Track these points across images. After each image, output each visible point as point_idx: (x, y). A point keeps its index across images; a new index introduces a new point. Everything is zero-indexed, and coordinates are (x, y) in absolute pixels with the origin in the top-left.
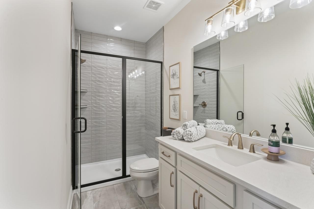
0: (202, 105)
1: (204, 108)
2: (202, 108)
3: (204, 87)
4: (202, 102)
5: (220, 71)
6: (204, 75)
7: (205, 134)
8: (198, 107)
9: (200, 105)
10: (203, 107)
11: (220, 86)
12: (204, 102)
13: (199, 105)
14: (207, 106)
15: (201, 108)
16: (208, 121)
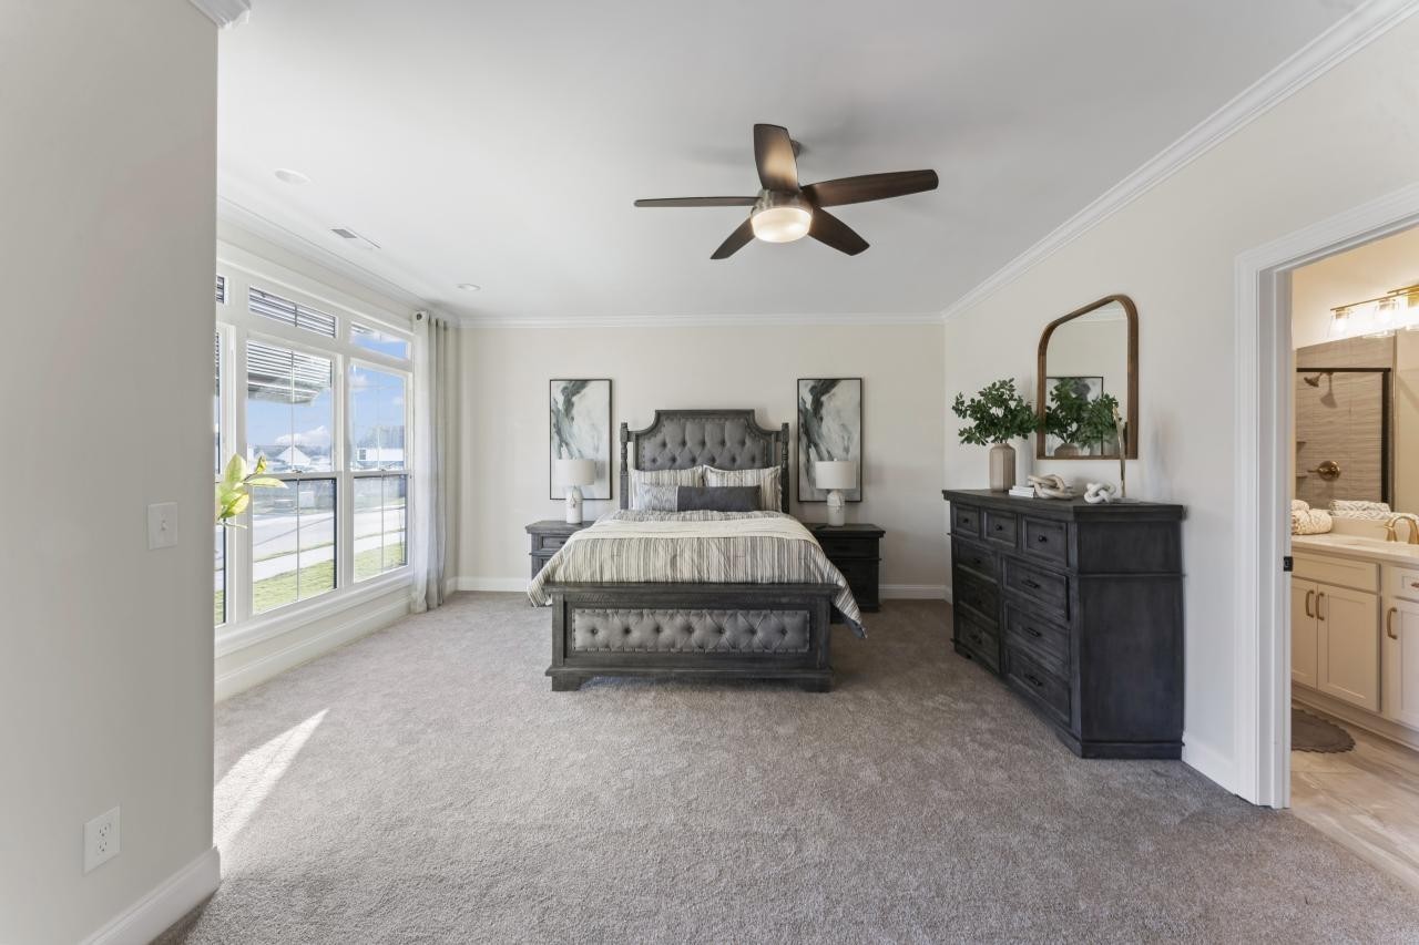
0: (1318, 471)
1: (1330, 483)
2: (1323, 483)
3: (1331, 419)
4: (1318, 464)
5: (1398, 373)
6: (1330, 381)
7: (1330, 525)
8: (1305, 477)
9: (1310, 471)
10: (1325, 480)
11: (1395, 418)
12: (1327, 465)
13: (1307, 474)
14: (1341, 476)
15: (1315, 482)
16: (1339, 503)
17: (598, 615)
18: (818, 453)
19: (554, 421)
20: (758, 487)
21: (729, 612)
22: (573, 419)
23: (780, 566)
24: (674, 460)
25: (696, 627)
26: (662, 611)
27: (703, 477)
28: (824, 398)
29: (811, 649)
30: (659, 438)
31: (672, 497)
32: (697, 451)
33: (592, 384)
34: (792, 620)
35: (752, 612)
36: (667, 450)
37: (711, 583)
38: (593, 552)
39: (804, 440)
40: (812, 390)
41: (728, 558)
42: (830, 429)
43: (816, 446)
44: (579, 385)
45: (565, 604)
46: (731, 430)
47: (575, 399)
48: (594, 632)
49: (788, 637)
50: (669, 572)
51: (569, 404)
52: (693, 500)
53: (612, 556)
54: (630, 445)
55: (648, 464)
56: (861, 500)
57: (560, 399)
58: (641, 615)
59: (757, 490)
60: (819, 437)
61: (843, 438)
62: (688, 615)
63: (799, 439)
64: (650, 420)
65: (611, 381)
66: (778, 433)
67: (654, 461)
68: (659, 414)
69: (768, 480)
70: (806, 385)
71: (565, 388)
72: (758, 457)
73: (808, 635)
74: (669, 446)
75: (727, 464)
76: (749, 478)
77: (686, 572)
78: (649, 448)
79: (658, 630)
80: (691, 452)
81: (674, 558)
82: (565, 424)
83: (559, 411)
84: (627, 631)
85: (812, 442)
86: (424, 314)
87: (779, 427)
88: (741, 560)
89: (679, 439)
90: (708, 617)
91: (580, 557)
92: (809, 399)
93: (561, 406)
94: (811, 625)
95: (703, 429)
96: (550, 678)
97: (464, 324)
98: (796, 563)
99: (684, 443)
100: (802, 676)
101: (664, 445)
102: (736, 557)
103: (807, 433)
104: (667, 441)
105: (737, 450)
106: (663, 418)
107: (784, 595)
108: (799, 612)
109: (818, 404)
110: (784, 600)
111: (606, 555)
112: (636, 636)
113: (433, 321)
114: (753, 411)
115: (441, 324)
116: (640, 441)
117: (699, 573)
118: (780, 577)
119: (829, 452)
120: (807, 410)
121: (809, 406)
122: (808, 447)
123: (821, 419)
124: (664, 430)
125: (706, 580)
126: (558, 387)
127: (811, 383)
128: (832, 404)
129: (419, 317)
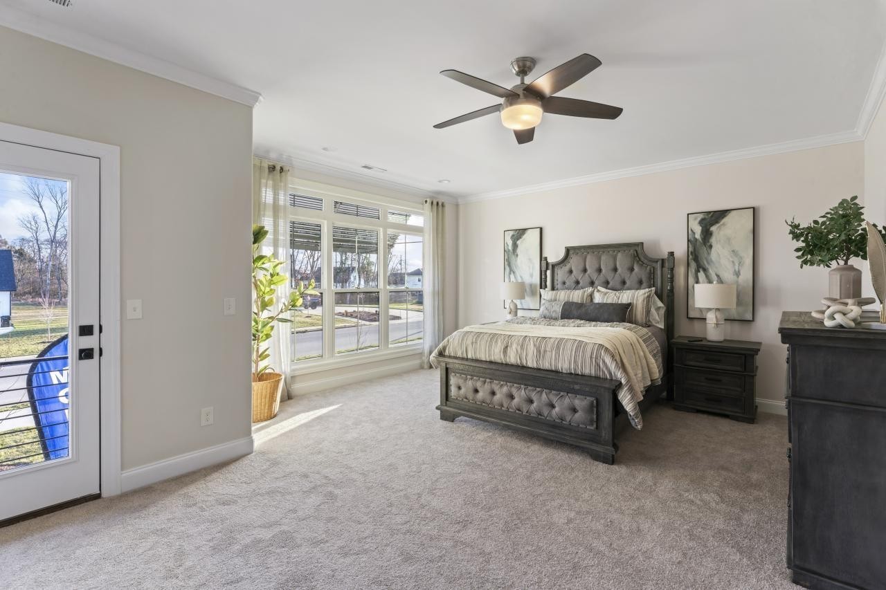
17: (462, 378)
18: (707, 277)
19: (506, 257)
20: (629, 305)
21: (538, 389)
22: (517, 255)
23: (575, 362)
24: (578, 283)
25: (515, 396)
26: (497, 382)
27: (591, 296)
28: (713, 229)
29: (597, 428)
30: (566, 268)
31: (558, 309)
32: (594, 276)
33: (529, 231)
34: (581, 403)
35: (553, 392)
36: (573, 276)
37: (529, 368)
38: (463, 339)
39: (693, 265)
40: (701, 222)
41: (539, 351)
42: (720, 255)
43: (705, 270)
44: (520, 233)
45: (447, 369)
46: (622, 261)
47: (518, 242)
48: (459, 388)
49: (577, 415)
50: (502, 357)
51: (515, 246)
52: (571, 312)
53: (472, 343)
54: (549, 273)
55: (559, 286)
56: (753, 320)
57: (510, 243)
58: (485, 382)
59: (628, 306)
60: (708, 263)
61: (733, 262)
62: (511, 387)
63: (688, 264)
64: (562, 255)
65: (541, 229)
66: (663, 260)
67: (564, 283)
68: (568, 250)
69: (641, 299)
70: (696, 219)
71: (513, 236)
72: (644, 279)
73: (595, 417)
74: (574, 272)
75: (618, 286)
76: (625, 297)
77: (512, 358)
78: (561, 274)
79: (493, 393)
80: (589, 276)
81: (507, 347)
82: (513, 258)
83: (509, 251)
84: (476, 391)
85: (700, 267)
86: (428, 200)
87: (665, 256)
88: (548, 354)
89: (581, 267)
90: (523, 391)
91: (456, 342)
92: (698, 230)
93: (510, 248)
94: (596, 407)
95: (600, 259)
96: (439, 411)
97: (460, 202)
98: (588, 360)
99: (585, 270)
100: (588, 446)
101: (571, 272)
102: (545, 351)
103: (696, 259)
104: (573, 269)
105: (626, 275)
106: (571, 252)
107: (577, 384)
108: (588, 398)
109: (707, 234)
110: (577, 387)
111: (469, 342)
112: (480, 395)
113: (435, 203)
114: (642, 243)
115: (440, 204)
116: (556, 269)
117: (520, 359)
118: (575, 370)
119: (718, 276)
120: (696, 240)
121: (698, 236)
122: (697, 271)
123: (711, 247)
124: (571, 261)
125: (525, 364)
126: (509, 235)
127: (700, 217)
128: (722, 233)
129: (426, 201)
